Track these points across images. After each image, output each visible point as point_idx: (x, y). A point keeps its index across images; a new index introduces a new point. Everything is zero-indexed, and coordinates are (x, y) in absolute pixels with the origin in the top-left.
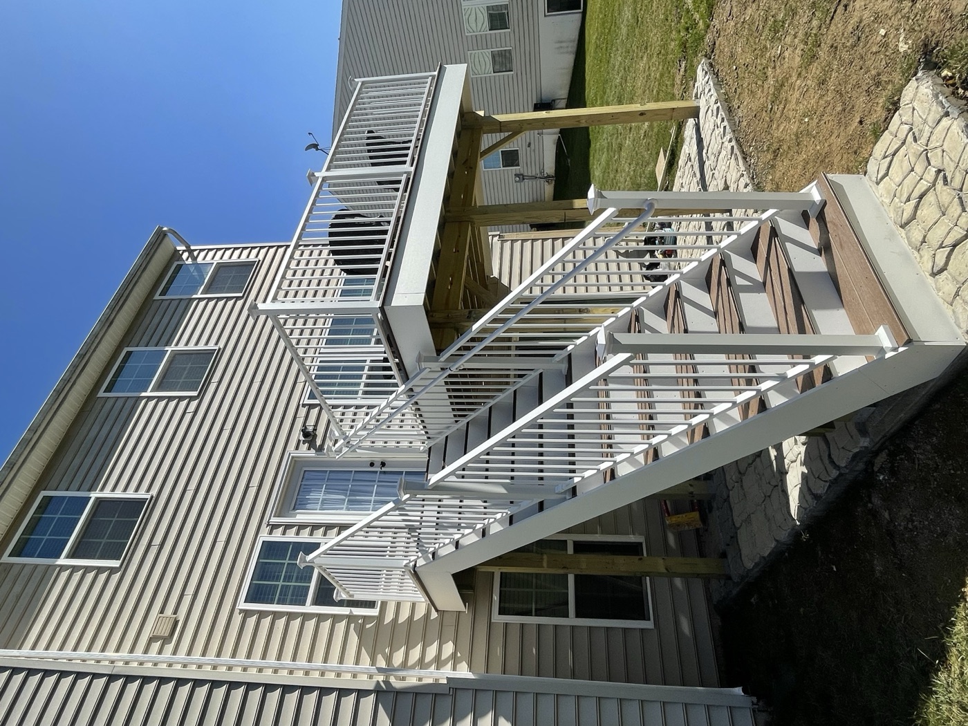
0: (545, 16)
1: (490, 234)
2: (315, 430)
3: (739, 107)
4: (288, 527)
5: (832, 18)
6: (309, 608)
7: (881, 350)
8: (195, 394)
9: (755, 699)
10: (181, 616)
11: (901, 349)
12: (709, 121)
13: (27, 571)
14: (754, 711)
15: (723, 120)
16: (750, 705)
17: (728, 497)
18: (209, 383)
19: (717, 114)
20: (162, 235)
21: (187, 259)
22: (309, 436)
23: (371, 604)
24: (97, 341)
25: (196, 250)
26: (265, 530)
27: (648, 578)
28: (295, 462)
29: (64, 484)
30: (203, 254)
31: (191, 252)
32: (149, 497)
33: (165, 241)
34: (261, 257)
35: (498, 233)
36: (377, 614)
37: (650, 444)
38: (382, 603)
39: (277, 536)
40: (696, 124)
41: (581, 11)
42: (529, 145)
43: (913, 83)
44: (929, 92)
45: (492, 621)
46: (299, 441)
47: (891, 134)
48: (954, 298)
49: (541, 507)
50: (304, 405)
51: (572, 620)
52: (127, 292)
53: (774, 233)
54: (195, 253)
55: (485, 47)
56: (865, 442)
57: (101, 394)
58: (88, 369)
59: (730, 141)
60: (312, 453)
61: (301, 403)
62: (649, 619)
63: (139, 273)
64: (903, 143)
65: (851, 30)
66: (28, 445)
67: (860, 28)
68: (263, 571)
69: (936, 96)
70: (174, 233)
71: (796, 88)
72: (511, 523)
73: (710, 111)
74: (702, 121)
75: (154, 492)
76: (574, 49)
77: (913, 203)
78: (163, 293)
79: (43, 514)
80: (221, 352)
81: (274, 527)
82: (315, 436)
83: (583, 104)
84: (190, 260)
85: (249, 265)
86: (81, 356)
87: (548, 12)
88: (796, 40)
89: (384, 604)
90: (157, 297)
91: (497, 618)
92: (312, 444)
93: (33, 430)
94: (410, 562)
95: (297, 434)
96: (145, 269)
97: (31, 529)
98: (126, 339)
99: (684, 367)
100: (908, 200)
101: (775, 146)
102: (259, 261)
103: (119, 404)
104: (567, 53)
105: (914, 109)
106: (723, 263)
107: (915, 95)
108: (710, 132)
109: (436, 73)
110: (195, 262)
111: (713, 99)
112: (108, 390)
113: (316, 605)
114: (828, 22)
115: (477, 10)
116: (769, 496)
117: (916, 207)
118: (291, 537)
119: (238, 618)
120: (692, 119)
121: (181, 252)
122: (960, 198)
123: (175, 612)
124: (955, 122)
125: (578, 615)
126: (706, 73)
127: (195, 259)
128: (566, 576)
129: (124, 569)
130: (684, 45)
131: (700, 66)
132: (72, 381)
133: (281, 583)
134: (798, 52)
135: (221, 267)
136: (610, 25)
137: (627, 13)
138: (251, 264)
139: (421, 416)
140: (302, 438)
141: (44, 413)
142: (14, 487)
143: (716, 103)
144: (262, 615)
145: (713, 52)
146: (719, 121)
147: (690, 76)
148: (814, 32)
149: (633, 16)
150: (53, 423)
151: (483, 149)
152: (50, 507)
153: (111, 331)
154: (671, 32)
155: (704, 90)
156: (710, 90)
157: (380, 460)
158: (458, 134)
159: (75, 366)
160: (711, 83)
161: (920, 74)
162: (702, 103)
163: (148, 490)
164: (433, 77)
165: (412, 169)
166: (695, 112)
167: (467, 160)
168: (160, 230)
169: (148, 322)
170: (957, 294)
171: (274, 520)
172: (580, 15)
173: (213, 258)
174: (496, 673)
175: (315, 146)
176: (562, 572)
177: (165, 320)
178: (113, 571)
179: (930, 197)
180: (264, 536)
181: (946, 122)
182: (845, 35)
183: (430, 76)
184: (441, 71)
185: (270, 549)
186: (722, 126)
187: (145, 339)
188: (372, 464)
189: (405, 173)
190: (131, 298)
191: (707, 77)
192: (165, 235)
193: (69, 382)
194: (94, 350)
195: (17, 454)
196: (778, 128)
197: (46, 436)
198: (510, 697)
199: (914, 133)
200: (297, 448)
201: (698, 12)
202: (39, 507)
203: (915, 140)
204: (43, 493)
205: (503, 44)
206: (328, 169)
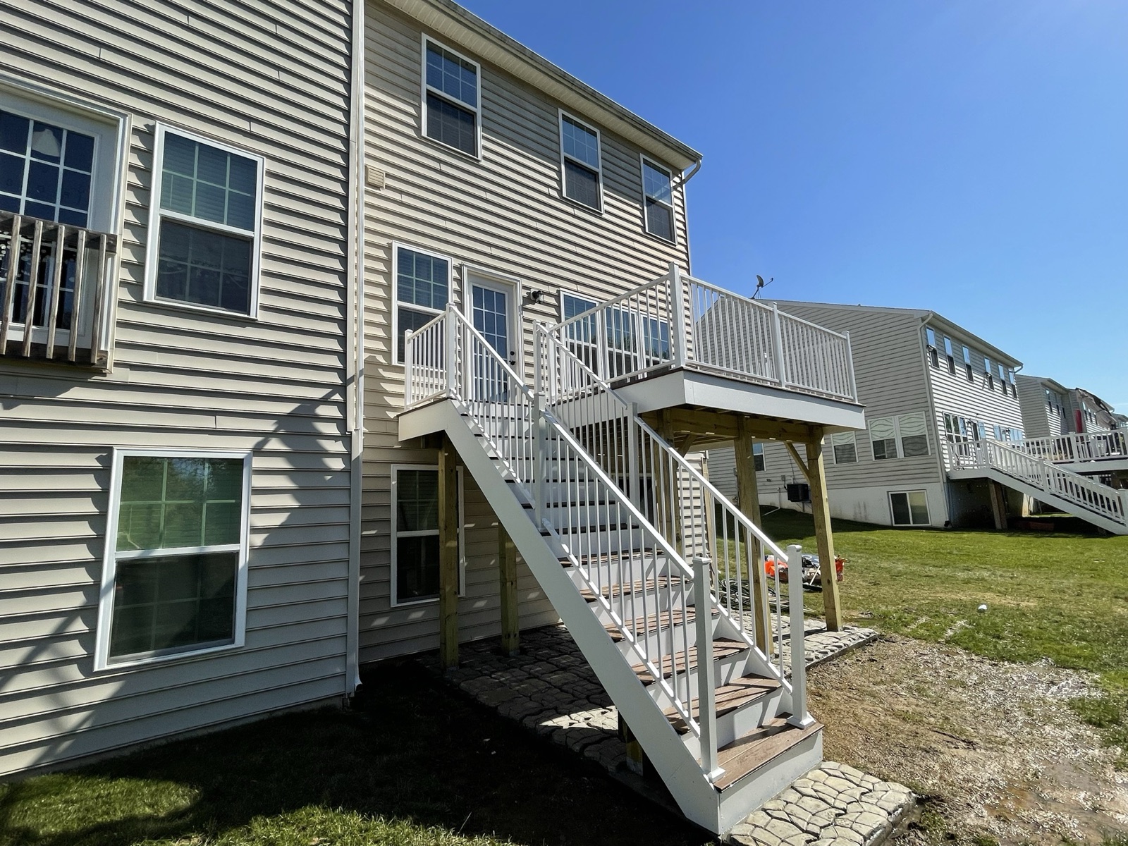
0: (888, 492)
1: (707, 451)
2: (540, 302)
3: (846, 663)
4: (460, 282)
5: (939, 733)
6: (396, 303)
7: (708, 772)
8: (564, 195)
9: (352, 695)
10: (383, 192)
11: (711, 785)
12: (827, 639)
13: (416, 56)
14: (342, 695)
15: (832, 651)
16: (348, 691)
17: (514, 667)
18: (573, 207)
19: (836, 646)
20: (695, 159)
21: (674, 181)
22: (535, 297)
23: (401, 358)
24: (607, 107)
25: (682, 189)
26: (456, 262)
27: (438, 599)
28: (512, 286)
29: (487, 84)
30: (679, 195)
31: (680, 185)
32: (479, 158)
33: (692, 162)
34: (679, 247)
35: (708, 458)
36: (393, 364)
37: (599, 595)
38: (403, 368)
39: (452, 274)
40: (822, 629)
41: (894, 525)
42: (769, 481)
43: (907, 790)
44: (903, 801)
45: (392, 465)
46: (529, 289)
47: (863, 777)
48: (753, 825)
49: (527, 507)
50: (558, 291)
51: (395, 535)
52: (647, 131)
53: (772, 690)
54: (679, 189)
55: (858, 437)
56: (611, 768)
57: (561, 111)
58: (582, 100)
59: (817, 658)
60: (520, 302)
61: (561, 289)
62: (398, 603)
63: (662, 140)
64: (858, 785)
65: (933, 746)
66: (502, 41)
67: (935, 753)
68: (423, 261)
69: (900, 806)
70: (696, 170)
71: (876, 708)
72: (507, 481)
73: (837, 640)
74: (826, 633)
75: (483, 163)
76: (859, 520)
77: (814, 794)
78: (646, 162)
79: (444, 57)
80: (599, 215)
81: (459, 269)
82: (533, 303)
83: (834, 530)
84: (674, 184)
85: (672, 236)
86: (593, 94)
87: (891, 495)
88: (914, 707)
89: (401, 370)
90: (642, 156)
91: (394, 469)
92: (527, 300)
93: (532, 56)
94: (455, 395)
95: (536, 287)
96: (666, 145)
97: (449, 57)
98: (606, 131)
99: (643, 625)
100: (816, 791)
101: (824, 694)
102: (675, 246)
103: (553, 128)
104: (855, 513)
105: (886, 791)
106: (742, 650)
107: (898, 792)
108: (820, 641)
109: (857, 403)
110: (672, 189)
111: (848, 643)
112: (565, 118)
113: (399, 309)
114: (934, 729)
115: (891, 431)
116: (531, 700)
117: (811, 796)
118: (452, 285)
119: (384, 241)
120: (826, 626)
121: (680, 175)
122: (829, 825)
123: (388, 187)
124: (885, 820)
125: (400, 540)
126: (868, 636)
127: (675, 188)
128: (436, 527)
129: (420, 140)
130: (885, 616)
131: (872, 631)
132: (573, 87)
133: (414, 278)
134: (905, 709)
135: (669, 211)
136: (890, 552)
137: (901, 567)
138: (673, 238)
139: (577, 399)
140: (532, 291)
141: (546, 64)
142: (485, 42)
143: (845, 645)
144: (388, 263)
145: (886, 641)
146: (830, 647)
147: (862, 623)
148: (924, 719)
149: (899, 572)
150: (537, 72)
151: (794, 445)
152: (466, 71)
153: (614, 118)
154: (894, 605)
155: (853, 634)
156: (854, 639)
157: (516, 360)
158: (806, 423)
159: (584, 89)
160: (861, 640)
161: (914, 795)
162: (840, 633)
163: (485, 158)
164: (854, 400)
165: (784, 388)
166: (832, 627)
167: (786, 432)
168: (700, 157)
169: (622, 150)
170: (756, 826)
171: (465, 270)
172: (889, 524)
173: (676, 204)
174: (365, 470)
175: (761, 284)
176: (442, 524)
177: (623, 164)
178: (418, 130)
179: (824, 806)
180: (453, 262)
181: (884, 813)
182: (928, 742)
183: (854, 398)
184: (859, 408)
185: (442, 267)
186: (827, 650)
187: (607, 148)
188: (512, 353)
189: (780, 381)
190: (641, 134)
191: (865, 637)
192: (695, 161)
193: (572, 85)
194: (598, 105)
195: (512, 44)
196: (837, 694)
197: (526, 67)
198: (346, 484)
199: (867, 792)
200: (524, 287)
201: (917, 627)
202: (467, 63)
203: (863, 794)
204: (478, 66)
205: (860, 455)
206: (779, 314)
